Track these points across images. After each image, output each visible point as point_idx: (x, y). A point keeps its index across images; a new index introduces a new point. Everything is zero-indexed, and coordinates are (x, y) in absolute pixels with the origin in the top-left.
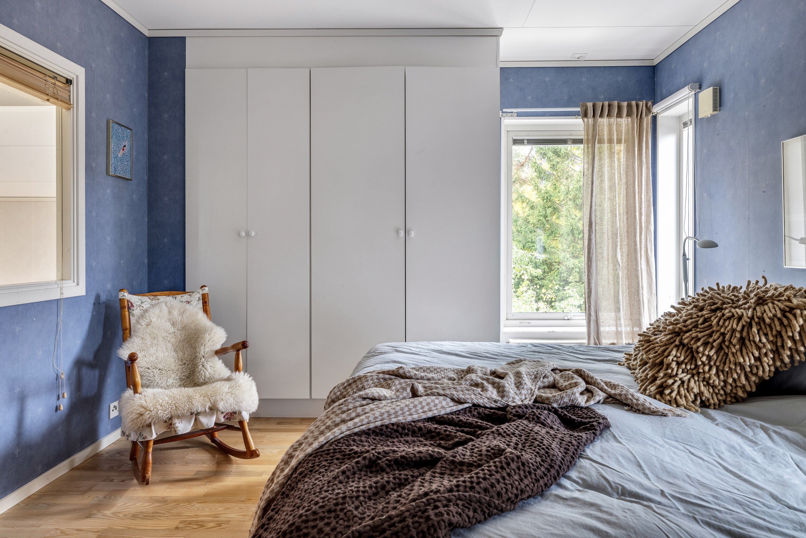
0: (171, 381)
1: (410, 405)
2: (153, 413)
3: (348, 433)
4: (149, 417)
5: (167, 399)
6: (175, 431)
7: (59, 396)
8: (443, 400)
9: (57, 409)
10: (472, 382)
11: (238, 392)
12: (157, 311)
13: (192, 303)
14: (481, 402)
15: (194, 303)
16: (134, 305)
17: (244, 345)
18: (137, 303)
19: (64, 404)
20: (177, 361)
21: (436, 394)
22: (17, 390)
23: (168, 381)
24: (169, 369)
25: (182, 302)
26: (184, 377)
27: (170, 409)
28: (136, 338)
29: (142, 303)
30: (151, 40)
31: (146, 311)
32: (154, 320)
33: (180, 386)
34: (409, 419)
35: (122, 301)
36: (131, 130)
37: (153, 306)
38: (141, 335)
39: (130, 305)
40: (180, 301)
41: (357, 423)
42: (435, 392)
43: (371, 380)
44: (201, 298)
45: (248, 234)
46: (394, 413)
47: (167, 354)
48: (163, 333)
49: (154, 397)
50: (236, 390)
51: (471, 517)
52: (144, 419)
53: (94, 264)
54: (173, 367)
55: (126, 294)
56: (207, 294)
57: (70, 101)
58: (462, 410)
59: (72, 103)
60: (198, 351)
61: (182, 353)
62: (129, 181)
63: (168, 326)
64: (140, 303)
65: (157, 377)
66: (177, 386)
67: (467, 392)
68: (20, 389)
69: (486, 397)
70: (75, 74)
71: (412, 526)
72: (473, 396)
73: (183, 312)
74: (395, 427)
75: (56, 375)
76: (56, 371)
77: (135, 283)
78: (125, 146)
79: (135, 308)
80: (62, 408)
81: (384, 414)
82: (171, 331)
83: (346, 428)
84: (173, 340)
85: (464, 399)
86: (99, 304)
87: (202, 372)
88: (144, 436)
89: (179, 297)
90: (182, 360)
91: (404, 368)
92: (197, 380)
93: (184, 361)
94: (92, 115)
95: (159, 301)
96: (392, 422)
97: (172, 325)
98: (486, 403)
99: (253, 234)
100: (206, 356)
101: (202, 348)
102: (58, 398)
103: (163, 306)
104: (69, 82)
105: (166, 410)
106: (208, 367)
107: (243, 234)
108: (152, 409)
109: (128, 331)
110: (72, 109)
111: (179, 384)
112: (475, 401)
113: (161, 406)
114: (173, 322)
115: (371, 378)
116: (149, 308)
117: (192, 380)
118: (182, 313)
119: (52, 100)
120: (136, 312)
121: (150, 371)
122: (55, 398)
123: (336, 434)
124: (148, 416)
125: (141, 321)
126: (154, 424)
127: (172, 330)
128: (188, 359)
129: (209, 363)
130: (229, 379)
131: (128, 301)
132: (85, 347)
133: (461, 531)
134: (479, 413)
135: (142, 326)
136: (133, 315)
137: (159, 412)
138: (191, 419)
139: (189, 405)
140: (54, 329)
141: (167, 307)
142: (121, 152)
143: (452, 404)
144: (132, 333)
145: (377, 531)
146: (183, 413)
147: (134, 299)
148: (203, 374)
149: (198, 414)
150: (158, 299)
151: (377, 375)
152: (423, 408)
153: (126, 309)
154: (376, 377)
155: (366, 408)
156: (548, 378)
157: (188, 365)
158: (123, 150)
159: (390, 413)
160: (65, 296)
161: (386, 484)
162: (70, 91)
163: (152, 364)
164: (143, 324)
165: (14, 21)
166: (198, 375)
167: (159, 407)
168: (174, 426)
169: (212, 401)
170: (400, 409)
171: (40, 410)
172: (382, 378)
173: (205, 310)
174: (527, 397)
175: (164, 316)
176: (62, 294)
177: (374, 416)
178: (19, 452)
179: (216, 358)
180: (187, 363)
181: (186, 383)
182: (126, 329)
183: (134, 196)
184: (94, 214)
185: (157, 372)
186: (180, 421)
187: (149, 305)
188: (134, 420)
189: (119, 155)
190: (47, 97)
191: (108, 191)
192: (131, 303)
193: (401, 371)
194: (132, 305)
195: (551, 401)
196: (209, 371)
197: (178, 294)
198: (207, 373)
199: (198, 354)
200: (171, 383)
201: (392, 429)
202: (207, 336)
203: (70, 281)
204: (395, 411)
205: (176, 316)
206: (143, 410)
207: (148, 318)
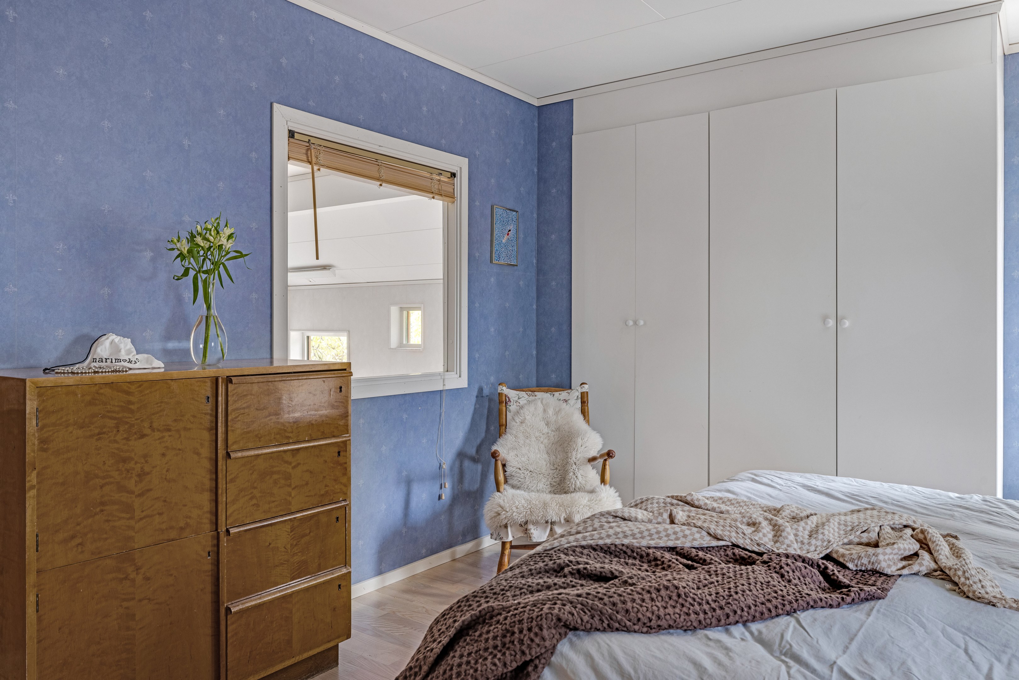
0: (541, 486)
1: (652, 530)
2: (509, 514)
3: (575, 544)
4: (506, 518)
5: (523, 502)
6: (530, 537)
7: (441, 484)
8: (697, 532)
9: (440, 497)
10: (750, 520)
11: (596, 506)
12: (532, 408)
13: (569, 402)
14: (740, 542)
15: (572, 402)
16: (511, 400)
17: (610, 454)
18: (514, 399)
19: (446, 494)
20: (548, 464)
21: (692, 524)
22: (404, 473)
23: (539, 485)
24: (540, 473)
25: (560, 400)
26: (555, 484)
27: (525, 513)
28: (510, 435)
29: (519, 398)
30: (540, 108)
31: (522, 407)
32: (528, 417)
33: (550, 492)
34: (644, 543)
35: (500, 394)
36: (517, 212)
37: (529, 402)
38: (514, 432)
39: (507, 400)
40: (557, 399)
41: (587, 537)
42: (692, 522)
43: (657, 503)
44: (580, 396)
45: (635, 323)
46: (631, 535)
47: (538, 456)
48: (536, 433)
49: (512, 499)
50: (596, 504)
51: (585, 621)
52: (501, 519)
53: (477, 355)
54: (543, 471)
55: (504, 388)
56: (587, 392)
57: (454, 194)
58: (717, 547)
59: (456, 196)
60: (569, 456)
61: (554, 457)
62: (515, 267)
63: (542, 425)
64: (516, 399)
65: (527, 479)
66: (547, 492)
67: (728, 528)
68: (407, 473)
69: (749, 538)
70: (458, 167)
71: (528, 612)
72: (734, 534)
73: (559, 412)
74: (624, 549)
75: (439, 464)
76: (439, 461)
77: (521, 376)
78: (510, 230)
79: (511, 404)
80: (443, 497)
81: (619, 533)
82: (544, 432)
83: (573, 539)
84: (546, 441)
85: (720, 535)
86: (482, 397)
87: (572, 480)
88: (501, 536)
89: (557, 394)
90: (554, 465)
91: (692, 495)
92: (567, 489)
93: (556, 466)
94: (476, 203)
95: (536, 397)
96: (623, 543)
97: (546, 425)
98: (747, 545)
99: (642, 323)
100: (577, 463)
101: (574, 453)
102: (441, 488)
103: (539, 403)
104: (453, 175)
105: (521, 513)
106: (580, 476)
107: (631, 323)
108: (508, 510)
109: (504, 427)
110: (456, 202)
111: (550, 490)
112: (734, 540)
113: (517, 508)
114: (548, 422)
115: (657, 500)
116: (526, 404)
117: (562, 488)
118: (557, 413)
119: (436, 197)
120: (513, 407)
121: (520, 472)
122: (438, 486)
123: (562, 543)
124: (504, 516)
125: (516, 418)
126: (511, 526)
127: (546, 430)
128: (560, 464)
129: (580, 471)
130: (592, 492)
131: (506, 396)
132: (467, 440)
133: (582, 633)
134: (734, 554)
135: (516, 423)
136: (510, 412)
137: (514, 514)
138: (546, 527)
139: (543, 512)
140: (438, 420)
141: (543, 405)
142: (506, 237)
143: (708, 538)
144: (507, 430)
145: (506, 611)
146: (537, 520)
147: (512, 394)
148: (574, 482)
149: (553, 523)
150: (535, 396)
151: (664, 499)
152: (669, 537)
153: (504, 404)
154: (663, 501)
155: (604, 525)
156: (869, 533)
157: (560, 470)
158: (508, 234)
159: (626, 534)
160: (447, 387)
161: (553, 585)
162: (454, 184)
163: (523, 465)
164: (517, 421)
165: (403, 131)
166: (569, 483)
167: (514, 509)
168: (529, 532)
169: (568, 512)
170: (639, 532)
171: (424, 496)
172: (670, 503)
173: (584, 412)
174: (817, 549)
175: (539, 414)
176: (444, 385)
177: (607, 534)
178: (405, 531)
179: (589, 467)
180: (559, 468)
181: (556, 491)
182: (503, 425)
183: (521, 283)
184: (477, 305)
185: (527, 474)
186: (535, 527)
187: (525, 402)
188: (492, 518)
189: (504, 241)
190: (432, 196)
191: (492, 280)
192: (508, 398)
193: (689, 498)
194: (509, 400)
195: (846, 559)
196: (580, 480)
197: (557, 391)
198: (578, 483)
199: (570, 460)
200: (541, 487)
201: (621, 550)
202: (579, 441)
203: (453, 373)
204: (633, 533)
205: (551, 416)
206: (500, 509)
207: (522, 415)
